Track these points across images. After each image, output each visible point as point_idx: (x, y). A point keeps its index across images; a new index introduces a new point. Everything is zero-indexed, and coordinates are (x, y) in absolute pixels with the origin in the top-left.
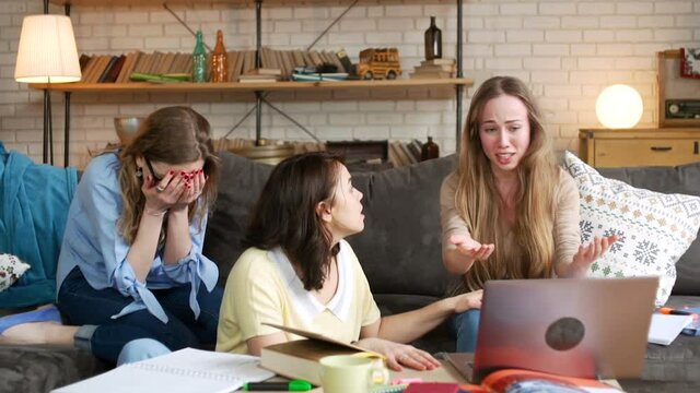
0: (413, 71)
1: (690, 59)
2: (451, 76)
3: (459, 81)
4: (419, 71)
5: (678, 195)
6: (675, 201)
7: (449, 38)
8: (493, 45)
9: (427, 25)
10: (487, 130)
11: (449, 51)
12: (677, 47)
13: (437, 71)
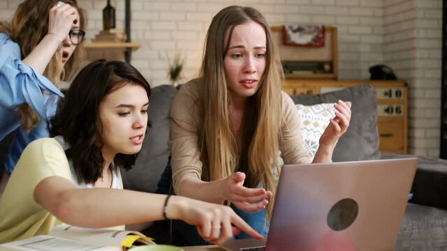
0: (94, 37)
1: (290, 32)
2: (122, 41)
3: (128, 45)
4: (99, 38)
5: (323, 105)
6: (322, 109)
7: (120, 15)
8: (150, 22)
9: (104, 5)
10: (233, 56)
11: (120, 25)
12: (279, 25)
13: (112, 38)
